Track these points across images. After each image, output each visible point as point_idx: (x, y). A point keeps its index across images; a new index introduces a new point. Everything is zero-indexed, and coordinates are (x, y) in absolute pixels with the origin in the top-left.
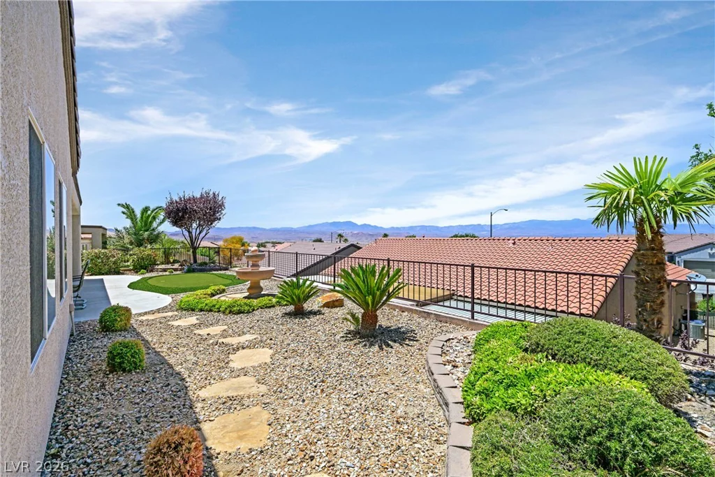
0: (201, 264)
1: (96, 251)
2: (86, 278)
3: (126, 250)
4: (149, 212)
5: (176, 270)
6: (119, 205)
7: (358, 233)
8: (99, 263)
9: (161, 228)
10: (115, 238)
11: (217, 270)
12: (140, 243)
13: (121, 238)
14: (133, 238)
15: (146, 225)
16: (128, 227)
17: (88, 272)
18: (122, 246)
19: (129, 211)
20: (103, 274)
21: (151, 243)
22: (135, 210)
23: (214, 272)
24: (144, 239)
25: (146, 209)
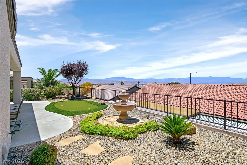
0: (77, 96)
1: (29, 89)
2: (24, 102)
3: (41, 88)
4: (52, 72)
5: (66, 98)
6: (38, 68)
7: (126, 81)
8: (30, 95)
9: (57, 79)
10: (37, 83)
11: (85, 99)
12: (47, 85)
13: (40, 83)
14: (45, 83)
15: (50, 77)
16: (43, 78)
17: (25, 99)
18: (40, 86)
19: (43, 71)
20: (32, 100)
21: (52, 85)
22: (46, 70)
23: (85, 100)
24: (49, 83)
25: (50, 70)
